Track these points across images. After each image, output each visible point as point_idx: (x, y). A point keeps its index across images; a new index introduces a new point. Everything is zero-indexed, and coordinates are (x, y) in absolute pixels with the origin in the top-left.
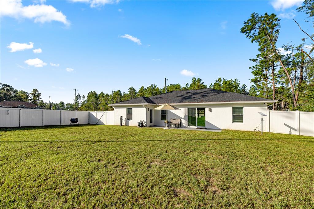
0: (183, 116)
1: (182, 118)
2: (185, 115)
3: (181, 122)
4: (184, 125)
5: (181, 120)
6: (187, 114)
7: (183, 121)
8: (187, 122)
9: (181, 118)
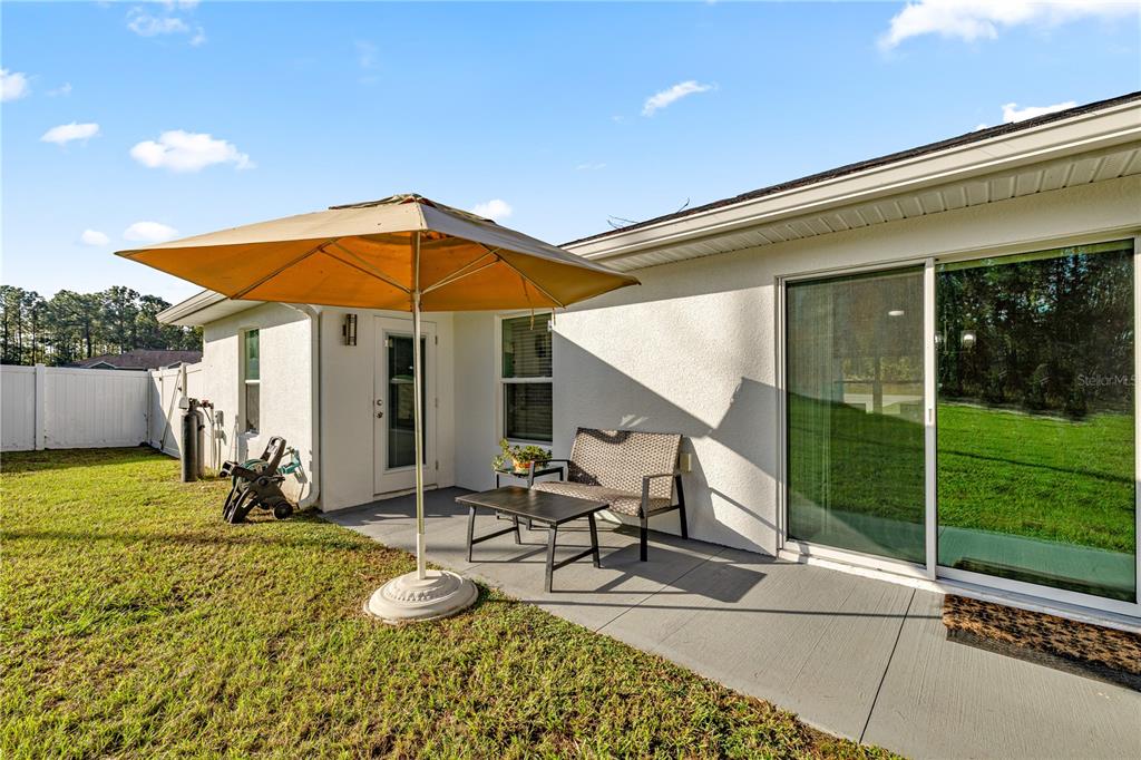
0: (708, 401)
1: (703, 430)
2: (747, 392)
3: (685, 476)
4: (724, 514)
5: (684, 449)
6: (771, 375)
7: (717, 464)
8: (773, 487)
9: (685, 428)
